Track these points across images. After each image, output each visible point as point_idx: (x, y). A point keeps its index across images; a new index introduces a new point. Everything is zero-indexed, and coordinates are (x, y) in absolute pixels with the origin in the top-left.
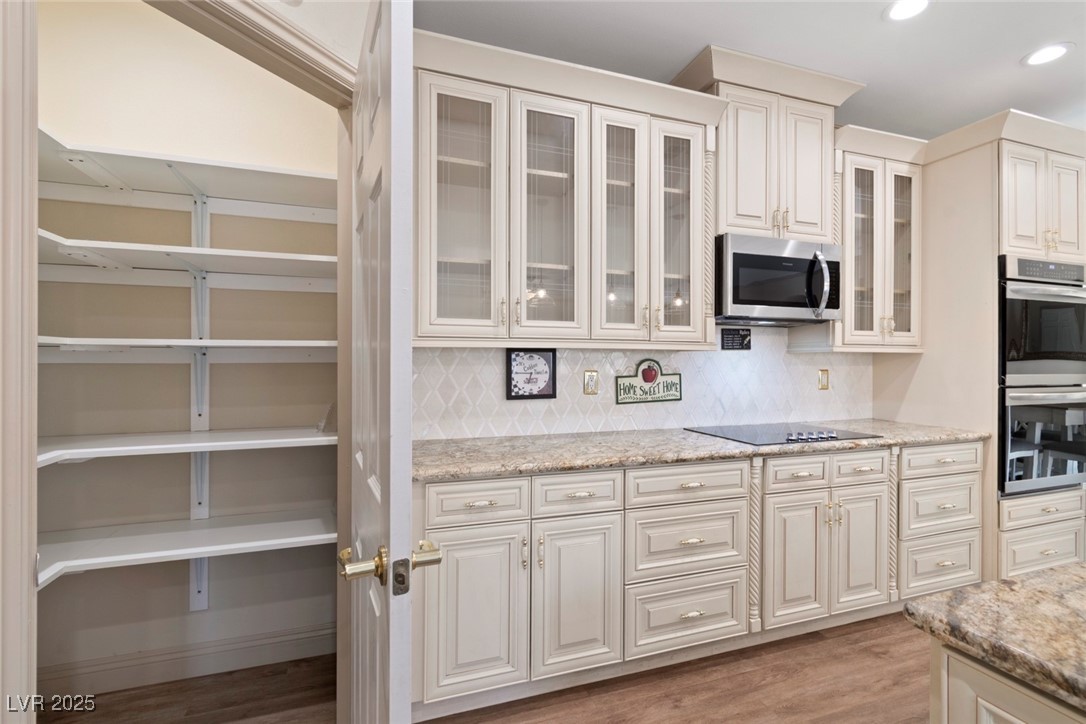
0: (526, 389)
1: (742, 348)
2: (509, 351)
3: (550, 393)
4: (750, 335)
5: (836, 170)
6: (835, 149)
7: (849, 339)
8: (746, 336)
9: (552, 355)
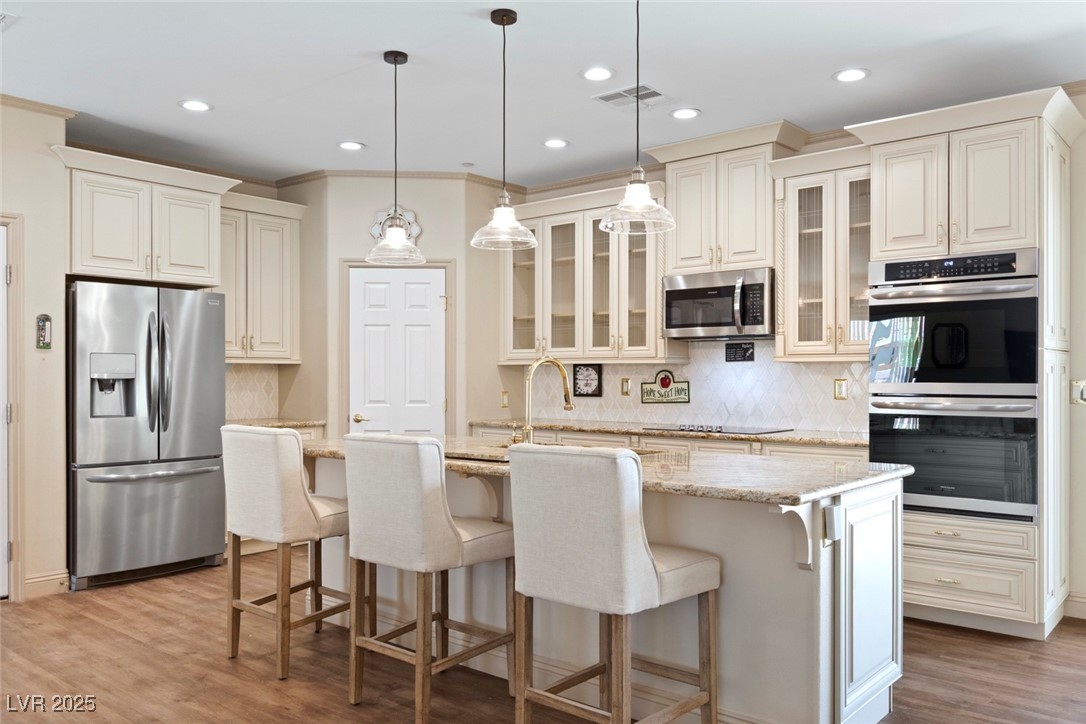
0: (585, 390)
1: (744, 360)
2: (575, 366)
3: (598, 393)
4: (753, 348)
5: (777, 198)
6: (774, 180)
7: (791, 349)
8: (749, 349)
9: (599, 368)
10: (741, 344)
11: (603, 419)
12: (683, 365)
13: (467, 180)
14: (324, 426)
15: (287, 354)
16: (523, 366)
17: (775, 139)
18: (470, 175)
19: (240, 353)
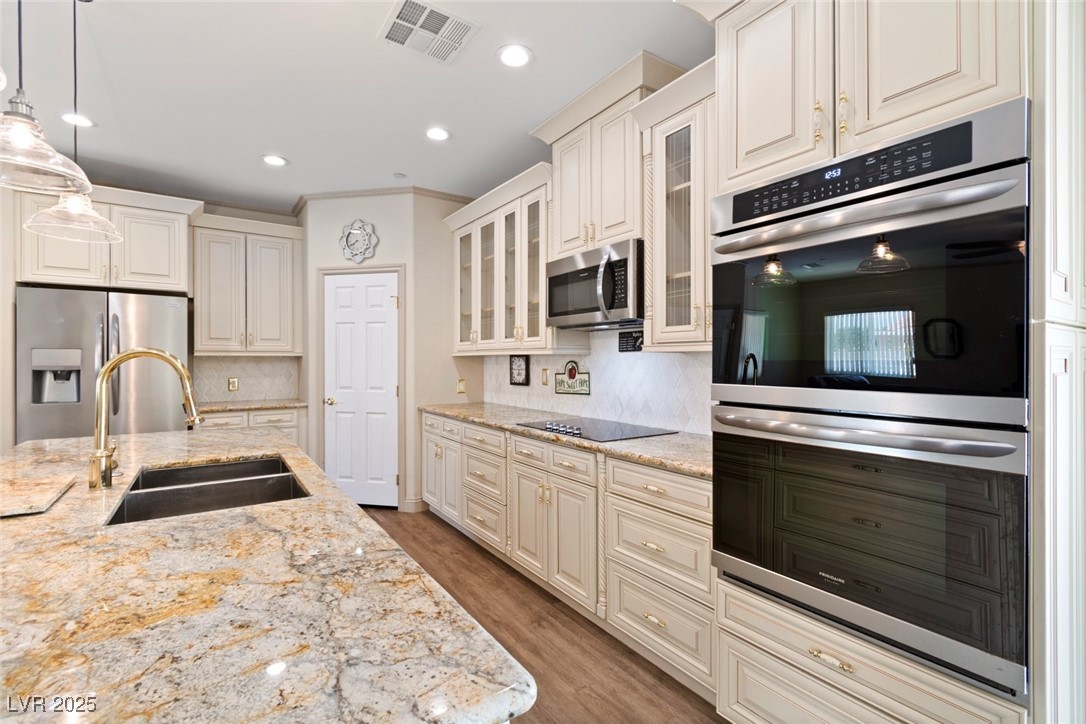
0: (517, 379)
1: (634, 350)
2: (512, 356)
3: (527, 382)
4: (642, 336)
5: (645, 154)
6: (642, 133)
7: (659, 337)
8: (638, 338)
9: (527, 358)
10: (631, 333)
11: (530, 407)
12: (585, 356)
13: (415, 193)
14: (307, 407)
15: (289, 348)
16: (483, 357)
17: (641, 83)
18: (414, 188)
19: (239, 348)
